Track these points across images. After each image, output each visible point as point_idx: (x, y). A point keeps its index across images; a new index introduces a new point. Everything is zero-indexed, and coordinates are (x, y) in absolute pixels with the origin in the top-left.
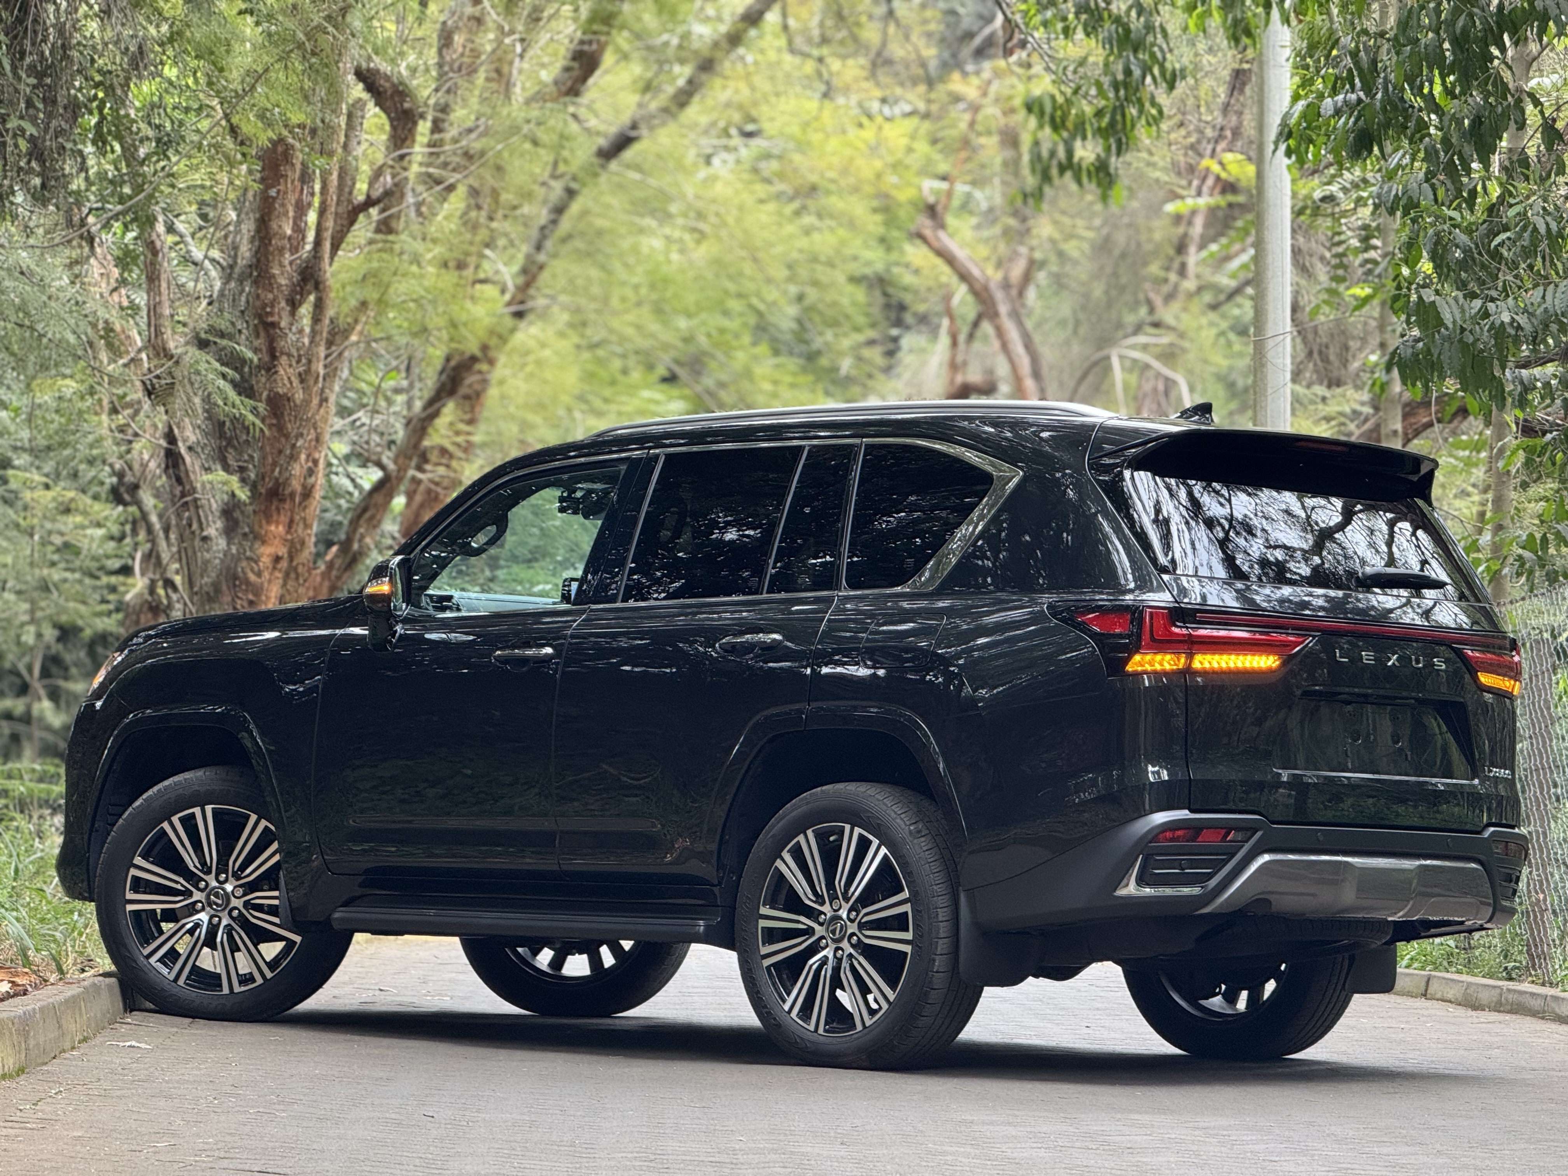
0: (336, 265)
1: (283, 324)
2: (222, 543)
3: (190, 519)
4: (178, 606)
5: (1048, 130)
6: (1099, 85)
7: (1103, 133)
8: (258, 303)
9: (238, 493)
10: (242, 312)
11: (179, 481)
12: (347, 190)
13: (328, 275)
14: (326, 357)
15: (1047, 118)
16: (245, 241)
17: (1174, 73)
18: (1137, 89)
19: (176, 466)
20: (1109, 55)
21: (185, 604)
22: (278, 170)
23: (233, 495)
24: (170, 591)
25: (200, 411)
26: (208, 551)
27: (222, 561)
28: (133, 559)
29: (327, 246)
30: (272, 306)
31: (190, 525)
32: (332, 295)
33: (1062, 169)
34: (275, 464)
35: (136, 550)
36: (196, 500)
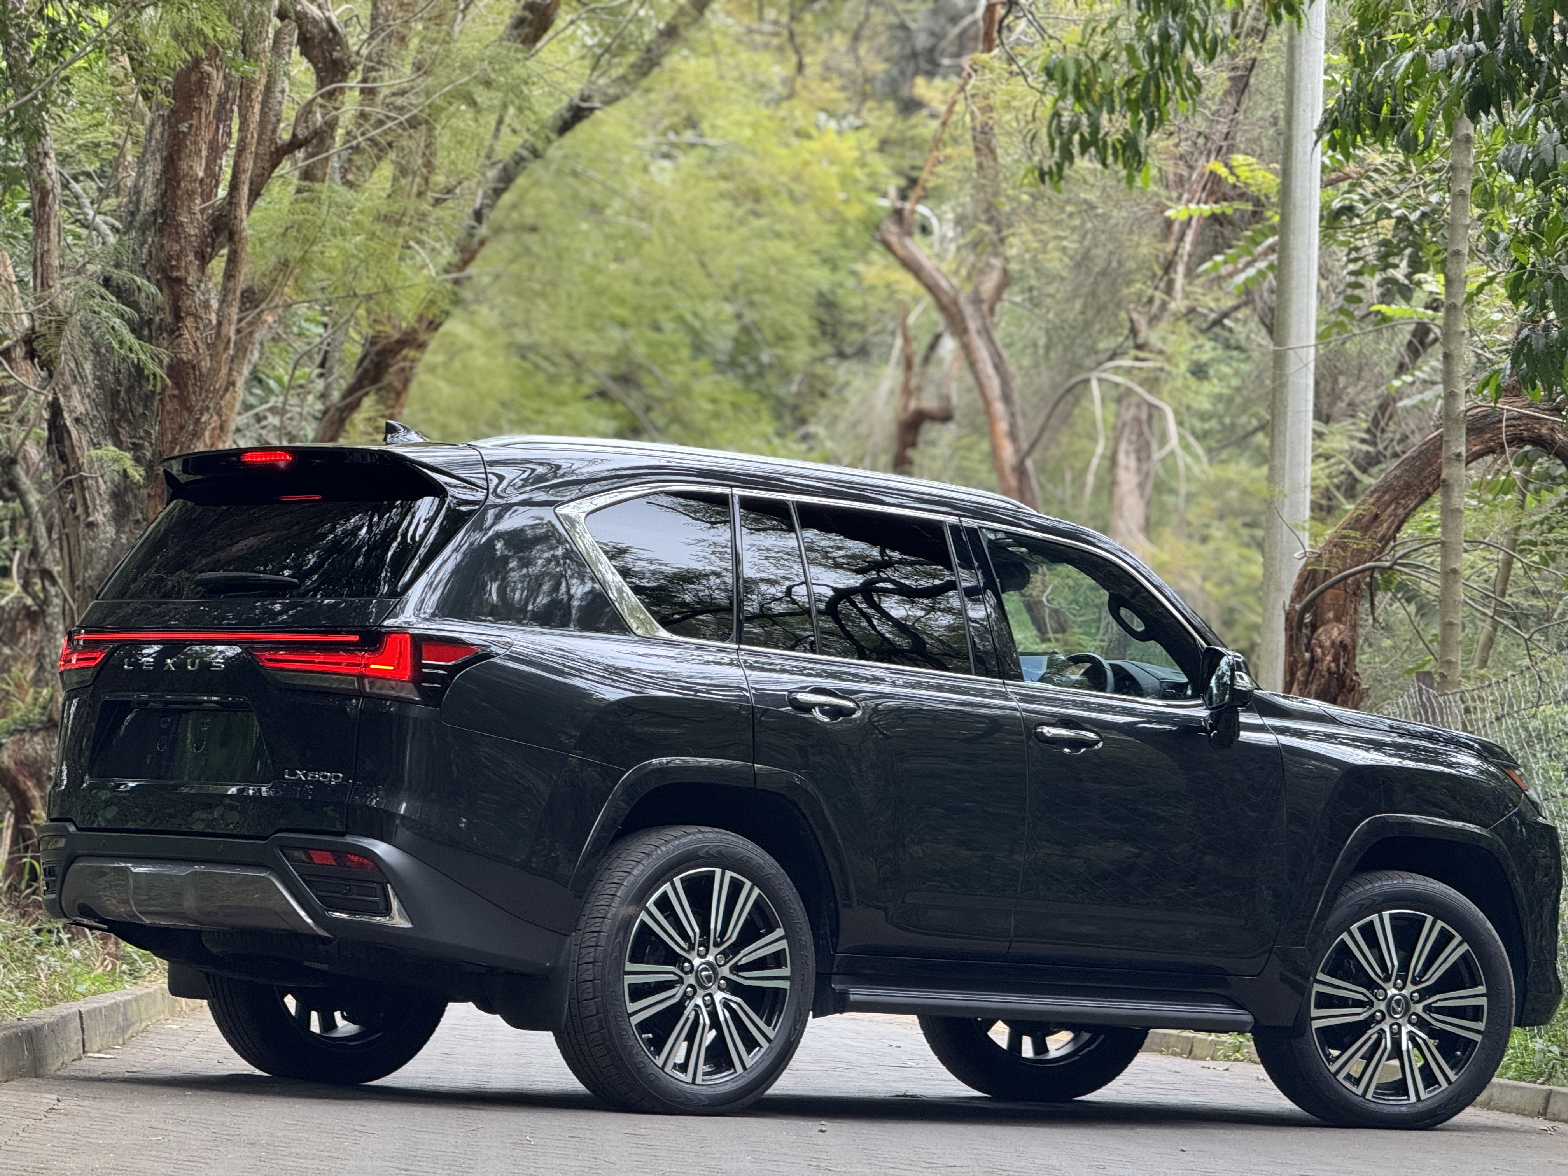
0: (254, 214)
1: (190, 280)
2: (110, 531)
3: (74, 503)
4: (56, 601)
5: (1070, 100)
6: (1130, 49)
7: (1133, 105)
8: (162, 255)
9: (131, 471)
10: (144, 266)
11: (63, 458)
12: (270, 127)
13: (245, 224)
14: (240, 320)
15: (1070, 87)
16: (149, 185)
17: (1215, 41)
18: (1176, 56)
19: (60, 441)
20: (1143, 17)
21: (65, 600)
22: (190, 102)
23: (125, 474)
24: (47, 583)
25: (90, 378)
26: (93, 539)
27: (110, 552)
28: (11, 560)
29: (245, 190)
30: (178, 259)
31: (74, 510)
32: (249, 249)
33: (1084, 147)
34: (175, 441)
35: (14, 550)
36: (82, 479)
